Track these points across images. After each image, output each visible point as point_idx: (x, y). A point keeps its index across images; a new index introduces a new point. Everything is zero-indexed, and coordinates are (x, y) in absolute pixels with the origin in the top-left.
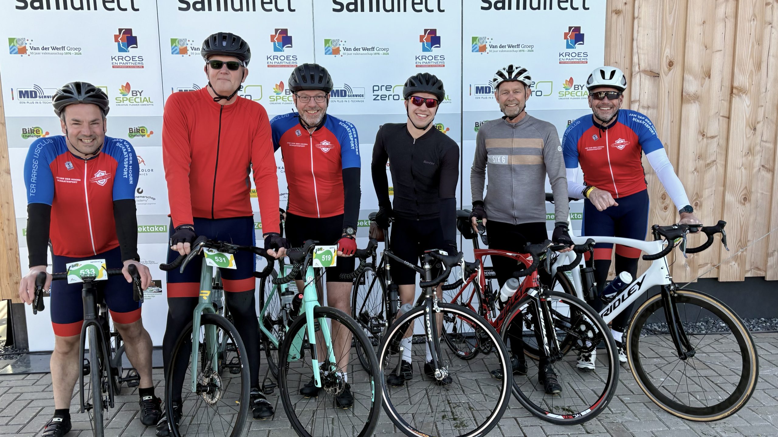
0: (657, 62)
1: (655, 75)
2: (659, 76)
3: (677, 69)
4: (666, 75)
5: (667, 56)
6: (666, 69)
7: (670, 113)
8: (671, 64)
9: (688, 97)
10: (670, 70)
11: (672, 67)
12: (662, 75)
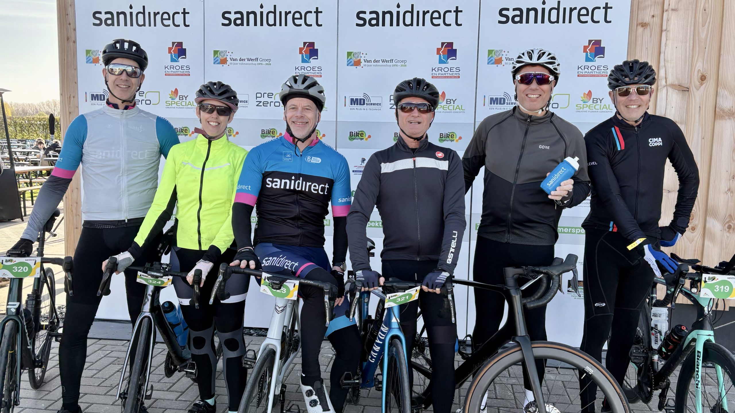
0: (687, 76)
1: (684, 90)
2: (688, 91)
3: (710, 84)
4: (698, 90)
5: (699, 70)
6: (697, 83)
7: (700, 129)
8: (703, 78)
9: (722, 113)
10: (702, 84)
11: (704, 82)
12: (693, 89)
